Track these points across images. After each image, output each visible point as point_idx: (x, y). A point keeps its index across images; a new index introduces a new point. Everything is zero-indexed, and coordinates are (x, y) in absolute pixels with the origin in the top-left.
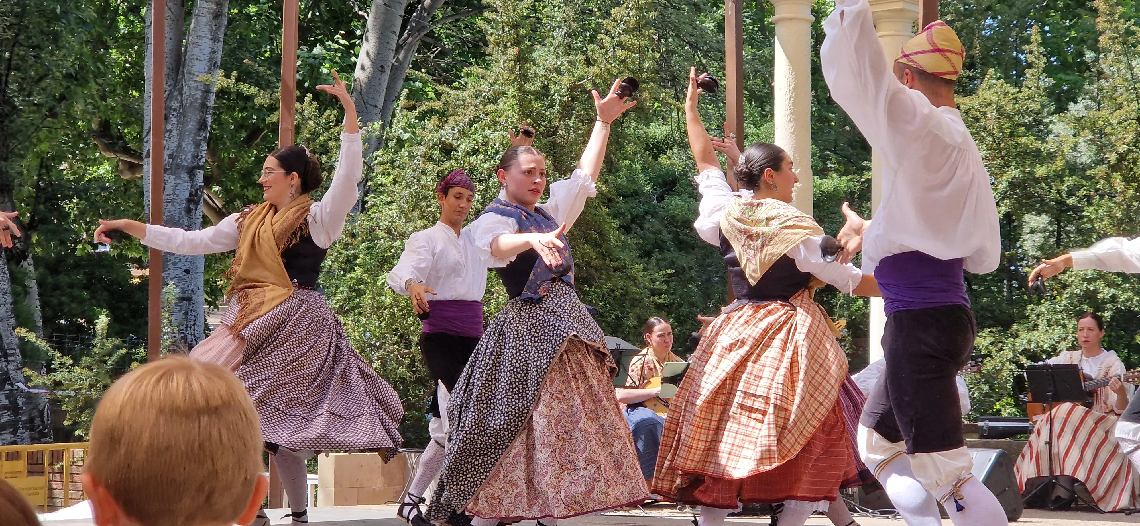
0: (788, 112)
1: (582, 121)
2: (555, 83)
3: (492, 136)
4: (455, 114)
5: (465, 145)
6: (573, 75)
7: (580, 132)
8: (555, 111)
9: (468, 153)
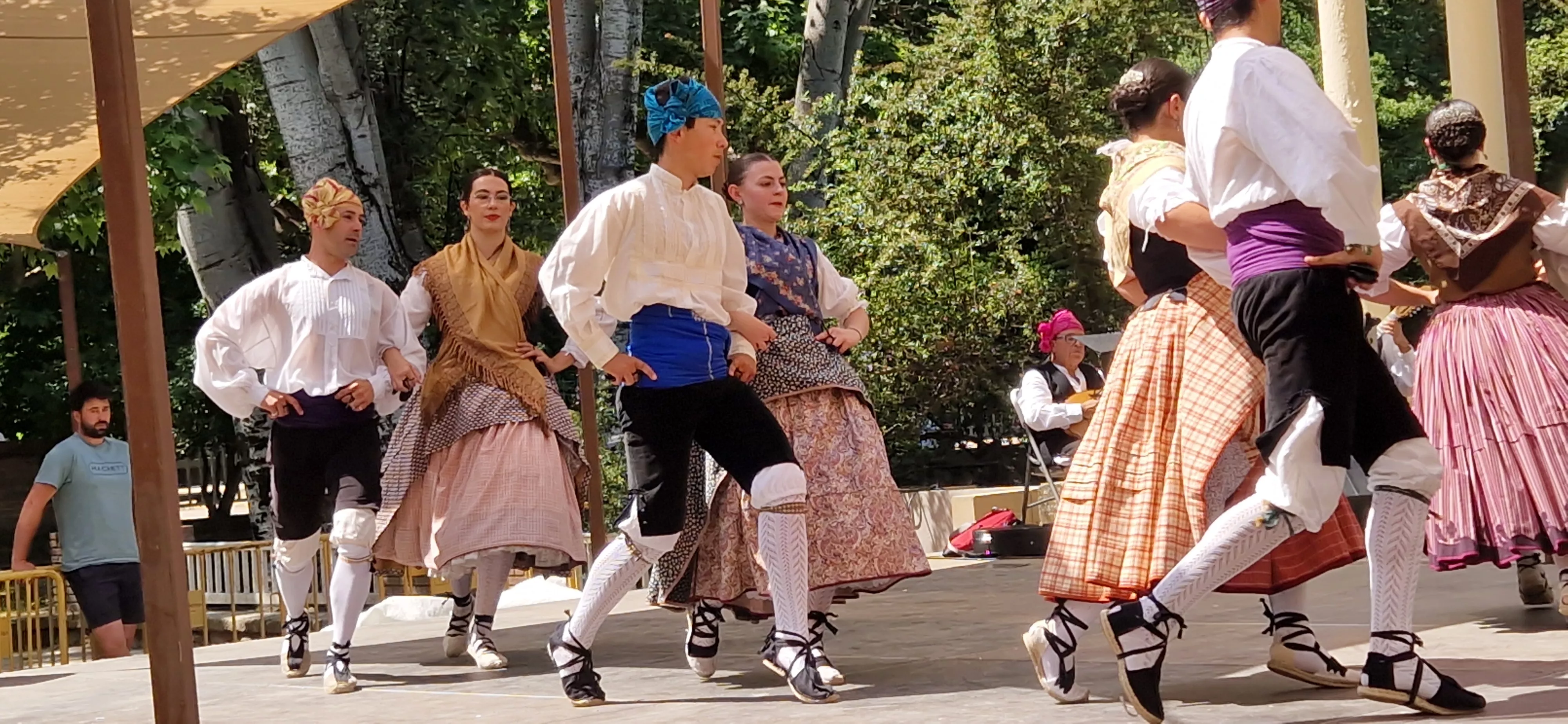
0: (1339, 30)
1: (1078, 69)
2: (1042, 26)
3: (970, 99)
4: (921, 77)
5: (939, 113)
6: (1063, 14)
7: (1077, 84)
8: (1045, 60)
9: (942, 123)
